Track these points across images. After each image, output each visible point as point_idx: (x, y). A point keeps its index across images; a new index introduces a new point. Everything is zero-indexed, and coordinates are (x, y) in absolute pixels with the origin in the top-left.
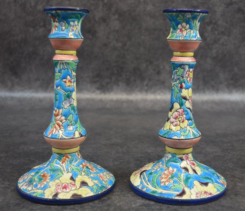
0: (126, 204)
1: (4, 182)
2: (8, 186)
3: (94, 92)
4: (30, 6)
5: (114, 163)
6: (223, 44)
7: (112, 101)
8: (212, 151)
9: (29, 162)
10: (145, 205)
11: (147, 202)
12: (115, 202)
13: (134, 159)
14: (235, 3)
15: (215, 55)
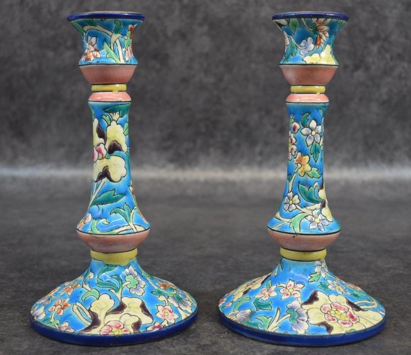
0: (246, 352)
1: (26, 319)
3: (164, 166)
4: (49, 11)
5: (214, 287)
6: (400, 77)
8: (388, 266)
12: (225, 348)
15: (385, 97)
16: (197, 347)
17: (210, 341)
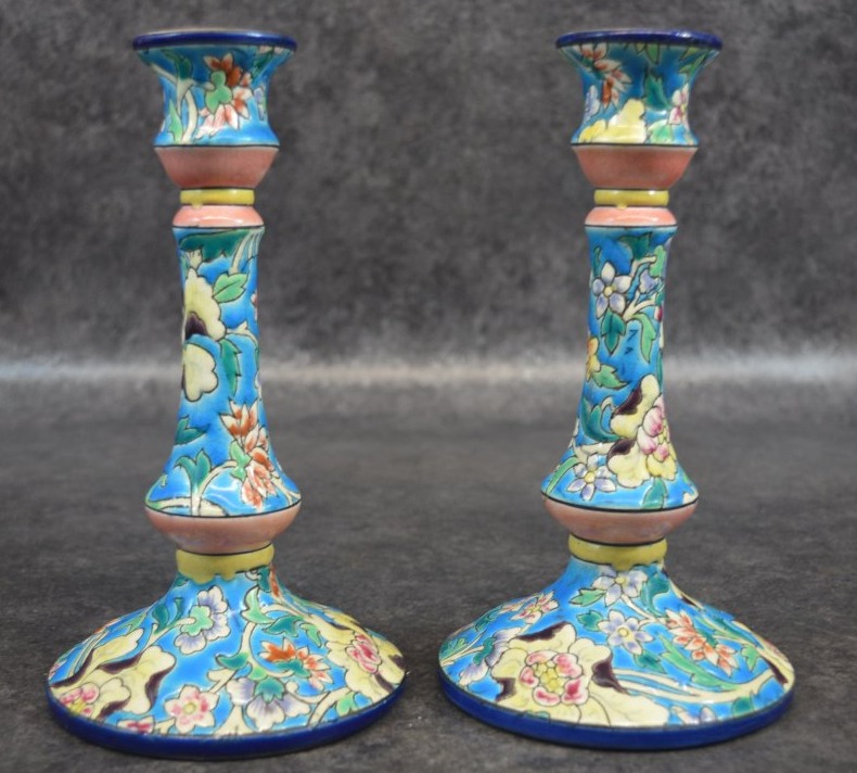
0: (462, 762)
2: (10, 701)
3: (289, 357)
4: (53, 42)
5: (393, 613)
6: (763, 174)
7: (356, 388)
8: (752, 563)
9: (80, 615)
10: (532, 764)
11: (539, 750)
12: (418, 752)
13: (465, 597)
14: (809, 19)
15: (734, 215)
16: (359, 752)
17: (387, 737)
